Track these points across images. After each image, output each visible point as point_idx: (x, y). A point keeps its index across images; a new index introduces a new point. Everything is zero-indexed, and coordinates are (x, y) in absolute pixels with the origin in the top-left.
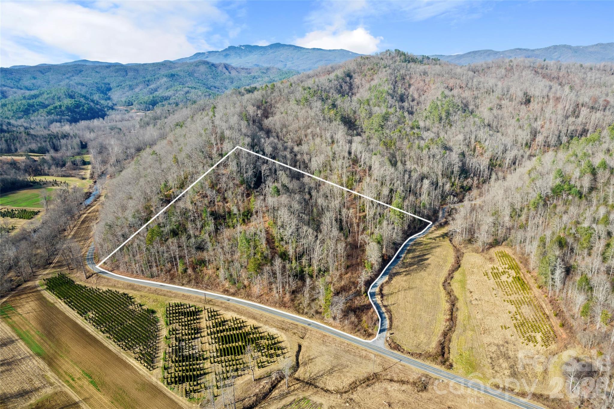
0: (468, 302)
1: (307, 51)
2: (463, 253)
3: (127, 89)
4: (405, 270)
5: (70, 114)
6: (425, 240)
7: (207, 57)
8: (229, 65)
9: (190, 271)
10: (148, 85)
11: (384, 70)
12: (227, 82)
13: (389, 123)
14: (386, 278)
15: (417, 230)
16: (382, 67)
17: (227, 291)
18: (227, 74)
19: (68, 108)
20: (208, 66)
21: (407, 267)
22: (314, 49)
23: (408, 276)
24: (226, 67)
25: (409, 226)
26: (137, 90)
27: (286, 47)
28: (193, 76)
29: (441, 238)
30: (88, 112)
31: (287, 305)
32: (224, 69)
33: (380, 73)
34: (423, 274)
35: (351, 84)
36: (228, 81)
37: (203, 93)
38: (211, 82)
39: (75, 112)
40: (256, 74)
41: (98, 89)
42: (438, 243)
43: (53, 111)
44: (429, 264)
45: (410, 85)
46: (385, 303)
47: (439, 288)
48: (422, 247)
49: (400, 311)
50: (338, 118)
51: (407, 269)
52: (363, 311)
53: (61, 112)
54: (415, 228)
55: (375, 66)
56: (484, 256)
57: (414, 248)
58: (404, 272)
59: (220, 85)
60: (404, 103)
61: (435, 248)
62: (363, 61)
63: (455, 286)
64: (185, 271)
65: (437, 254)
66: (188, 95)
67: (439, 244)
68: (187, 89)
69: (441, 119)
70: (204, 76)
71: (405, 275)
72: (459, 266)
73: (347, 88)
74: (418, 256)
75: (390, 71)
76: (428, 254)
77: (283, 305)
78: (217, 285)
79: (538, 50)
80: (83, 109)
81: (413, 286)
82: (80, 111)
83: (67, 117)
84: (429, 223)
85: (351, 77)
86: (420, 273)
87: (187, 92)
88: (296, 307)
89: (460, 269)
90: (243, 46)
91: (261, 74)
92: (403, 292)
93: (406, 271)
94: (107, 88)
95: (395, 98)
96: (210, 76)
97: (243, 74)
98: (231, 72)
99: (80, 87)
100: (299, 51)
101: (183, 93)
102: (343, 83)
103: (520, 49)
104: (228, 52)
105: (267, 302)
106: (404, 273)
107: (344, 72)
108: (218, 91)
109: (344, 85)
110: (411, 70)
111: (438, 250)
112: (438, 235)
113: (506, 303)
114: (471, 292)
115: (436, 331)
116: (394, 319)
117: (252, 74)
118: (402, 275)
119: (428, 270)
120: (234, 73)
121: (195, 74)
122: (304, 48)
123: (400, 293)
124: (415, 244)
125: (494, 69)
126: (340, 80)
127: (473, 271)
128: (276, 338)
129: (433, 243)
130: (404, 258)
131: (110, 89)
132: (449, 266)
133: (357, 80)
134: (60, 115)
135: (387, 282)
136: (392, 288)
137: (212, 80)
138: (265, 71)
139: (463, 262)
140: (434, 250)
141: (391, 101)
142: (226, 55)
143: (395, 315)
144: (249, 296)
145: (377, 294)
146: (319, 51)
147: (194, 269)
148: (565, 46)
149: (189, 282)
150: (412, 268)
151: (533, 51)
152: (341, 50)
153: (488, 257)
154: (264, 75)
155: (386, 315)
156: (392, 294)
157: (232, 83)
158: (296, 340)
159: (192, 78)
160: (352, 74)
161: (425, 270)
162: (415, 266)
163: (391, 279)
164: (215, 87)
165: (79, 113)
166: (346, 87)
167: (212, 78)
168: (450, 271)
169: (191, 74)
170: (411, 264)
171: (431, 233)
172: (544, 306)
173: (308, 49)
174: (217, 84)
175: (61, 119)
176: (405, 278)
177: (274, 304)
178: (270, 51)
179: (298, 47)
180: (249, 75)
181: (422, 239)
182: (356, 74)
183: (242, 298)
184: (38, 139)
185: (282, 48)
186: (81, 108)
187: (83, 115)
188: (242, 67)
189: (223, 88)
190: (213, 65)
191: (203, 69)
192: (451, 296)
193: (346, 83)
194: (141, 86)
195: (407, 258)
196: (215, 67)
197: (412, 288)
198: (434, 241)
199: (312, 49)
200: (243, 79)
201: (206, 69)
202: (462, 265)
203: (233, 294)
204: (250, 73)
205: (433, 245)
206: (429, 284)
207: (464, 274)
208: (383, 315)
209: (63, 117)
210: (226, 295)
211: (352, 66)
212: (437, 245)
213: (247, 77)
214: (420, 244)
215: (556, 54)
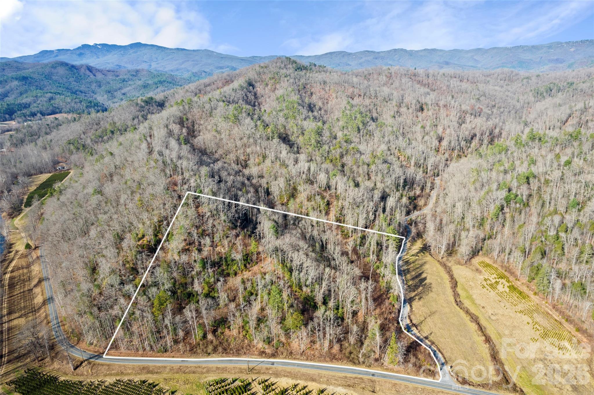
0: (488, 318)
1: (171, 51)
2: (450, 267)
4: (414, 293)
6: (409, 258)
7: (57, 56)
8: (92, 67)
9: (210, 336)
11: (286, 79)
12: (94, 86)
14: (408, 307)
16: (283, 76)
17: (263, 352)
18: (92, 76)
20: (67, 68)
21: (414, 290)
22: (178, 49)
23: (422, 300)
24: (90, 69)
27: (148, 47)
28: (51, 79)
29: (422, 254)
31: (337, 357)
32: (88, 72)
33: (282, 82)
34: (432, 295)
35: (255, 94)
36: (95, 84)
37: (72, 100)
38: (74, 85)
40: (125, 77)
42: (422, 259)
44: (431, 284)
45: (312, 94)
46: (424, 334)
47: (455, 308)
48: (412, 265)
49: (441, 340)
50: (276, 136)
51: (416, 292)
52: (415, 349)
55: (276, 75)
56: (469, 268)
59: (87, 89)
60: (314, 113)
61: (423, 264)
62: (262, 70)
63: (467, 303)
64: (205, 336)
65: (429, 271)
66: (52, 102)
67: (425, 261)
68: (49, 95)
69: (359, 130)
70: (65, 79)
71: (419, 299)
72: (456, 282)
73: (253, 97)
74: (417, 277)
75: (292, 81)
76: (422, 273)
77: (333, 358)
78: (248, 348)
79: (382, 52)
81: (433, 310)
84: (403, 239)
85: (253, 86)
86: (430, 295)
87: (51, 99)
88: (349, 358)
89: (458, 284)
90: (100, 45)
91: (131, 77)
92: (429, 319)
93: (417, 295)
95: (305, 108)
96: (71, 79)
97: (110, 77)
98: (96, 74)
100: (162, 51)
101: (45, 99)
102: (248, 93)
103: (368, 51)
104: (82, 51)
105: (312, 358)
106: (417, 297)
107: (246, 81)
108: (86, 96)
109: (249, 95)
110: (310, 79)
111: (427, 266)
112: (417, 251)
113: (519, 315)
114: (483, 307)
115: (484, 355)
116: (442, 350)
117: (121, 77)
119: (433, 290)
120: (99, 76)
121: (53, 77)
122: (168, 49)
123: (427, 320)
124: (404, 264)
125: (375, 76)
126: (245, 90)
127: (470, 285)
129: (419, 260)
132: (447, 283)
133: (259, 89)
135: (411, 311)
136: (418, 316)
137: (75, 83)
138: (135, 74)
139: (456, 277)
140: (424, 267)
142: (81, 55)
143: (440, 346)
144: (291, 354)
145: (411, 326)
146: (184, 51)
147: (214, 332)
148: (402, 50)
149: (215, 350)
150: (419, 290)
151: (379, 53)
152: (205, 50)
153: (474, 268)
154: (134, 78)
155: (434, 348)
156: (421, 323)
157: (100, 86)
159: (50, 81)
160: (254, 83)
161: (431, 291)
162: (421, 288)
163: (411, 305)
164: (81, 92)
166: (251, 97)
167: (75, 81)
168: (451, 288)
169: (48, 77)
170: (416, 287)
171: (409, 249)
172: (550, 312)
173: (172, 49)
174: (83, 88)
176: (421, 303)
177: (322, 358)
178: (131, 51)
179: (161, 47)
180: (117, 78)
182: (258, 84)
183: (285, 358)
185: (143, 48)
188: (107, 69)
189: (90, 93)
190: (73, 66)
191: (61, 71)
192: (470, 315)
193: (250, 92)
195: (409, 281)
196: (77, 69)
197: (434, 313)
198: (417, 257)
199: (175, 49)
200: (111, 82)
201: (67, 72)
202: (457, 280)
203: (273, 356)
204: (118, 76)
205: (420, 262)
206: (444, 305)
207: (465, 290)
208: (432, 349)
210: (264, 357)
211: (252, 75)
213: (115, 80)
214: (408, 262)
215: (397, 56)
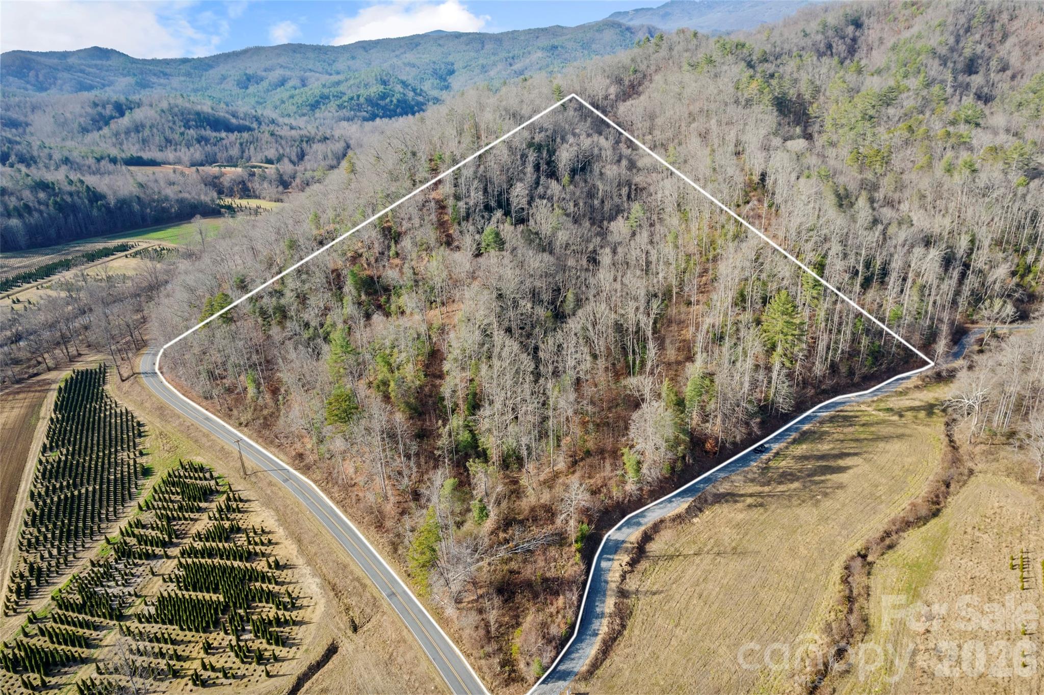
2: (971, 472)
3: (477, 71)
4: (758, 489)
5: (369, 108)
6: (872, 412)
9: (267, 398)
10: (511, 65)
13: (891, 111)
14: (681, 506)
15: (856, 379)
17: (302, 457)
19: (369, 100)
20: (618, 30)
21: (768, 483)
23: (755, 513)
25: (834, 368)
26: (492, 73)
29: (922, 414)
30: (397, 106)
33: (930, 11)
34: (806, 513)
35: (855, 41)
39: (378, 105)
41: (435, 73)
42: (905, 426)
43: (346, 104)
44: (841, 486)
46: (632, 584)
47: (828, 571)
48: (851, 429)
49: (660, 621)
50: (767, 98)
51: (766, 489)
52: (536, 596)
53: (358, 105)
54: (851, 373)
56: (1040, 498)
57: (825, 428)
58: (751, 495)
60: (973, 77)
61: (887, 438)
63: (886, 580)
65: (882, 460)
67: (907, 431)
71: (750, 506)
72: (936, 514)
74: (823, 457)
76: (856, 454)
80: (392, 101)
81: (753, 547)
82: (386, 105)
83: (365, 113)
85: (860, 26)
86: (798, 511)
89: (933, 522)
92: (708, 559)
93: (759, 495)
94: (449, 71)
95: (950, 65)
99: (408, 69)
105: (353, 505)
106: (749, 500)
107: (846, 16)
111: (895, 446)
112: (917, 403)
116: (620, 644)
118: (739, 506)
119: (827, 504)
121: (593, 46)
123: (697, 560)
124: (832, 419)
127: (975, 541)
128: (300, 608)
129: (892, 423)
130: (777, 454)
131: (452, 72)
132: (900, 507)
133: (874, 33)
134: (354, 110)
135: (678, 519)
136: (683, 540)
139: (954, 504)
140: (881, 445)
141: (934, 68)
143: (635, 629)
144: (330, 480)
145: (627, 551)
147: (275, 395)
149: (253, 421)
150: (781, 488)
155: (603, 627)
156: (671, 558)
158: (338, 629)
159: (586, 52)
160: (864, 18)
161: (817, 503)
162: (796, 485)
163: (696, 510)
165: (384, 108)
168: (894, 522)
169: (586, 46)
170: (787, 477)
171: (901, 394)
175: (355, 116)
176: (741, 516)
177: (365, 513)
181: (863, 407)
182: (874, 19)
183: (316, 482)
184: (283, 142)
186: (388, 100)
187: (390, 111)
190: (628, 29)
191: (608, 36)
192: (851, 611)
193: (842, 37)
194: (500, 66)
195: (785, 456)
197: (744, 554)
198: (896, 418)
202: (946, 512)
203: (306, 469)
205: (885, 430)
206: (803, 551)
207: (937, 547)
208: (596, 624)
209: (358, 114)
210: (294, 465)
212: (900, 431)
214: (848, 420)
